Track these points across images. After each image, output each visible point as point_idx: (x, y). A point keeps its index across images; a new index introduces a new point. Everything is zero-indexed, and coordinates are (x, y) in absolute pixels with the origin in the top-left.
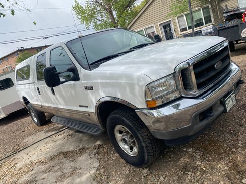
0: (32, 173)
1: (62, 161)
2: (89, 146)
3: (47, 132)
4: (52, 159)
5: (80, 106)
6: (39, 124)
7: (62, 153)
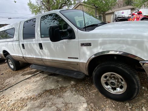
0: (27, 108)
1: (50, 97)
2: (67, 85)
3: (23, 75)
4: (40, 95)
5: (69, 58)
6: (15, 70)
7: (46, 91)
